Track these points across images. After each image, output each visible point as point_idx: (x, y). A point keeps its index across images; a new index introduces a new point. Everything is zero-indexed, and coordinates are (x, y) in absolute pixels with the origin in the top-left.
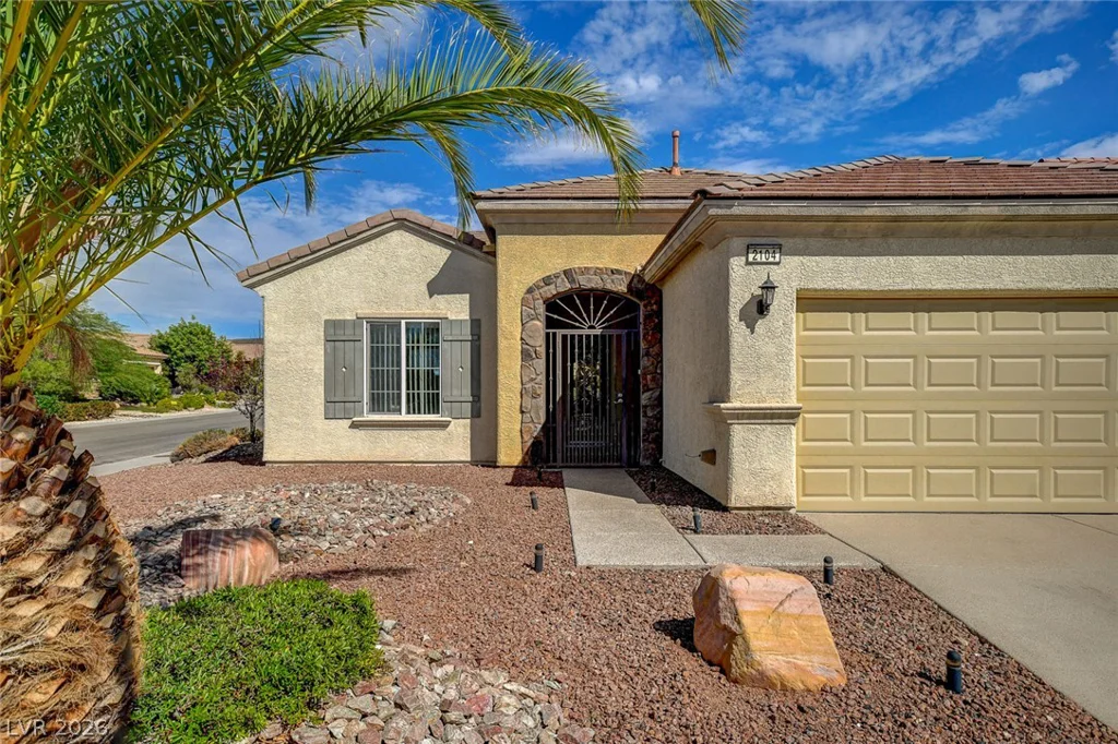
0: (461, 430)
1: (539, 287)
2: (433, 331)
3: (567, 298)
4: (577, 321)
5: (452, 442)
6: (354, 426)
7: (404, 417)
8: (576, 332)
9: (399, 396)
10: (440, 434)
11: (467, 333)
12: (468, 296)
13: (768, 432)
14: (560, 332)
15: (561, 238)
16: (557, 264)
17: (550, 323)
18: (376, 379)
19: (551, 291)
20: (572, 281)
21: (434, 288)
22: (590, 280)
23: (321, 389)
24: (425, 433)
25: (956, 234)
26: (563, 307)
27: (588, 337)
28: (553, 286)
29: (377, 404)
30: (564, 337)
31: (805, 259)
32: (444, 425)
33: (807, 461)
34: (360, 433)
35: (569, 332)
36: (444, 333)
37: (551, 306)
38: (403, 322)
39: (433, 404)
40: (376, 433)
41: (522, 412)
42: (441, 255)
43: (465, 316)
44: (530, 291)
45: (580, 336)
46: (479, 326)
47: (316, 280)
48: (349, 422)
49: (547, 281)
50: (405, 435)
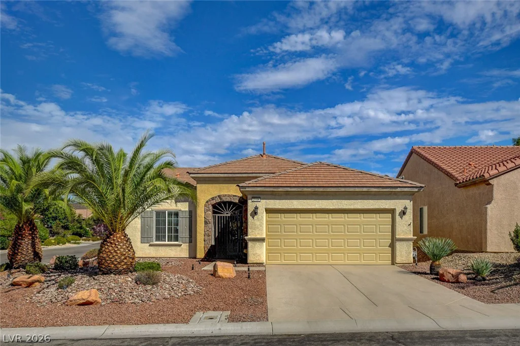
0: (185, 247)
1: (210, 201)
2: (176, 214)
3: (219, 204)
4: (222, 211)
5: (181, 251)
6: (151, 245)
7: (167, 243)
8: (224, 215)
9: (165, 235)
10: (178, 248)
11: (188, 214)
12: (188, 203)
13: (258, 244)
14: (217, 215)
15: (217, 185)
16: (216, 194)
17: (214, 212)
18: (158, 231)
19: (214, 202)
20: (221, 199)
22: (226, 199)
23: (140, 233)
24: (173, 248)
25: (304, 195)
26: (218, 206)
27: (226, 217)
28: (214, 201)
29: (158, 239)
30: (218, 217)
31: (267, 201)
32: (179, 246)
33: (269, 252)
34: (152, 248)
35: (220, 215)
36: (180, 215)
37: (214, 206)
38: (167, 211)
39: (176, 239)
40: (157, 248)
41: (205, 241)
43: (187, 209)
44: (207, 202)
45: (224, 217)
46: (192, 213)
48: (148, 244)
49: (213, 199)
50: (168, 249)
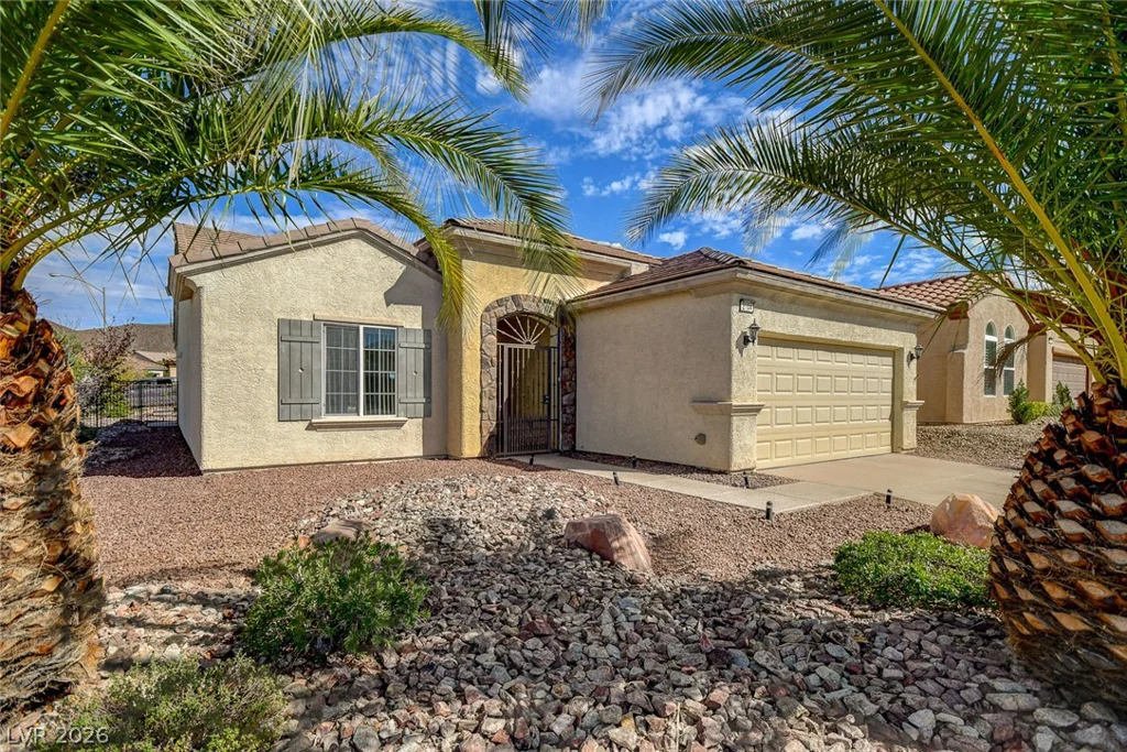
0: (414, 429)
1: (494, 308)
2: (390, 338)
3: (512, 318)
4: (518, 337)
5: (408, 440)
6: (311, 427)
7: (362, 418)
8: (518, 346)
9: (357, 397)
10: (396, 433)
11: (420, 341)
12: (420, 308)
14: (507, 346)
15: (510, 269)
16: (506, 291)
17: (501, 338)
18: (333, 380)
19: (502, 311)
20: (518, 305)
21: (391, 298)
22: (530, 306)
23: (273, 391)
24: (381, 432)
26: (510, 325)
27: (526, 350)
28: (504, 308)
29: (334, 406)
30: (510, 349)
32: (399, 425)
34: (317, 435)
35: (513, 346)
36: (401, 339)
37: (501, 324)
38: (361, 327)
39: (389, 407)
40: (334, 434)
41: (481, 411)
42: (397, 269)
43: (418, 325)
44: (487, 310)
45: (521, 350)
46: (430, 336)
47: (268, 276)
48: (306, 424)
49: (500, 302)
50: (364, 434)
